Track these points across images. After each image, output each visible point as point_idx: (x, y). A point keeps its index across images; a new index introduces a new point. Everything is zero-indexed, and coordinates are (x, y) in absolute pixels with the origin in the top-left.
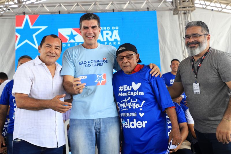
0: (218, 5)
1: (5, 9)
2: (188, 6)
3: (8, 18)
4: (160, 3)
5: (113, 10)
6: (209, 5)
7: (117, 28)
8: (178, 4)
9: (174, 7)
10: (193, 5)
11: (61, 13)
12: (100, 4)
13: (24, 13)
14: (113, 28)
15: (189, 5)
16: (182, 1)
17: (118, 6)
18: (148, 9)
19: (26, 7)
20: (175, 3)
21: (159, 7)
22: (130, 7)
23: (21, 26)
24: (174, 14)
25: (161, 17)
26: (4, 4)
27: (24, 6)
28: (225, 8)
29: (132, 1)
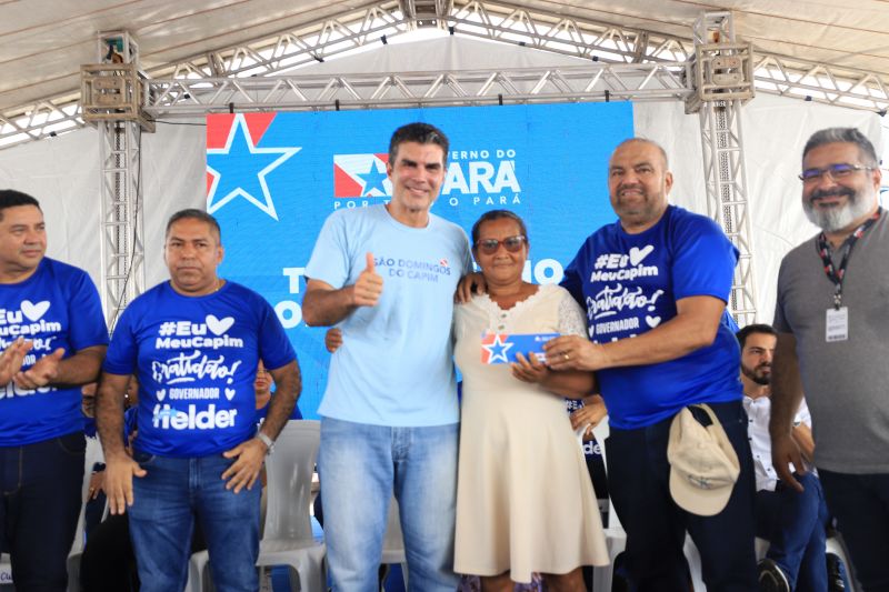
0: (827, 83)
1: (174, 94)
2: (732, 86)
3: (184, 121)
4: (646, 76)
5: (500, 98)
6: (798, 84)
7: (512, 153)
8: (702, 81)
9: (689, 90)
10: (748, 84)
11: (340, 107)
12: (460, 81)
13: (231, 106)
14: (500, 153)
15: (735, 83)
16: (713, 72)
17: (516, 85)
18: (607, 94)
19: (237, 90)
20: (693, 75)
21: (642, 90)
22: (552, 90)
23: (222, 144)
24: (687, 112)
25: (649, 120)
26: (172, 79)
27: (231, 85)
28: (848, 93)
29: (558, 71)
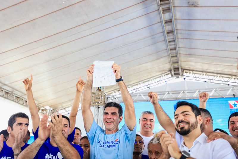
29: (217, 89)
